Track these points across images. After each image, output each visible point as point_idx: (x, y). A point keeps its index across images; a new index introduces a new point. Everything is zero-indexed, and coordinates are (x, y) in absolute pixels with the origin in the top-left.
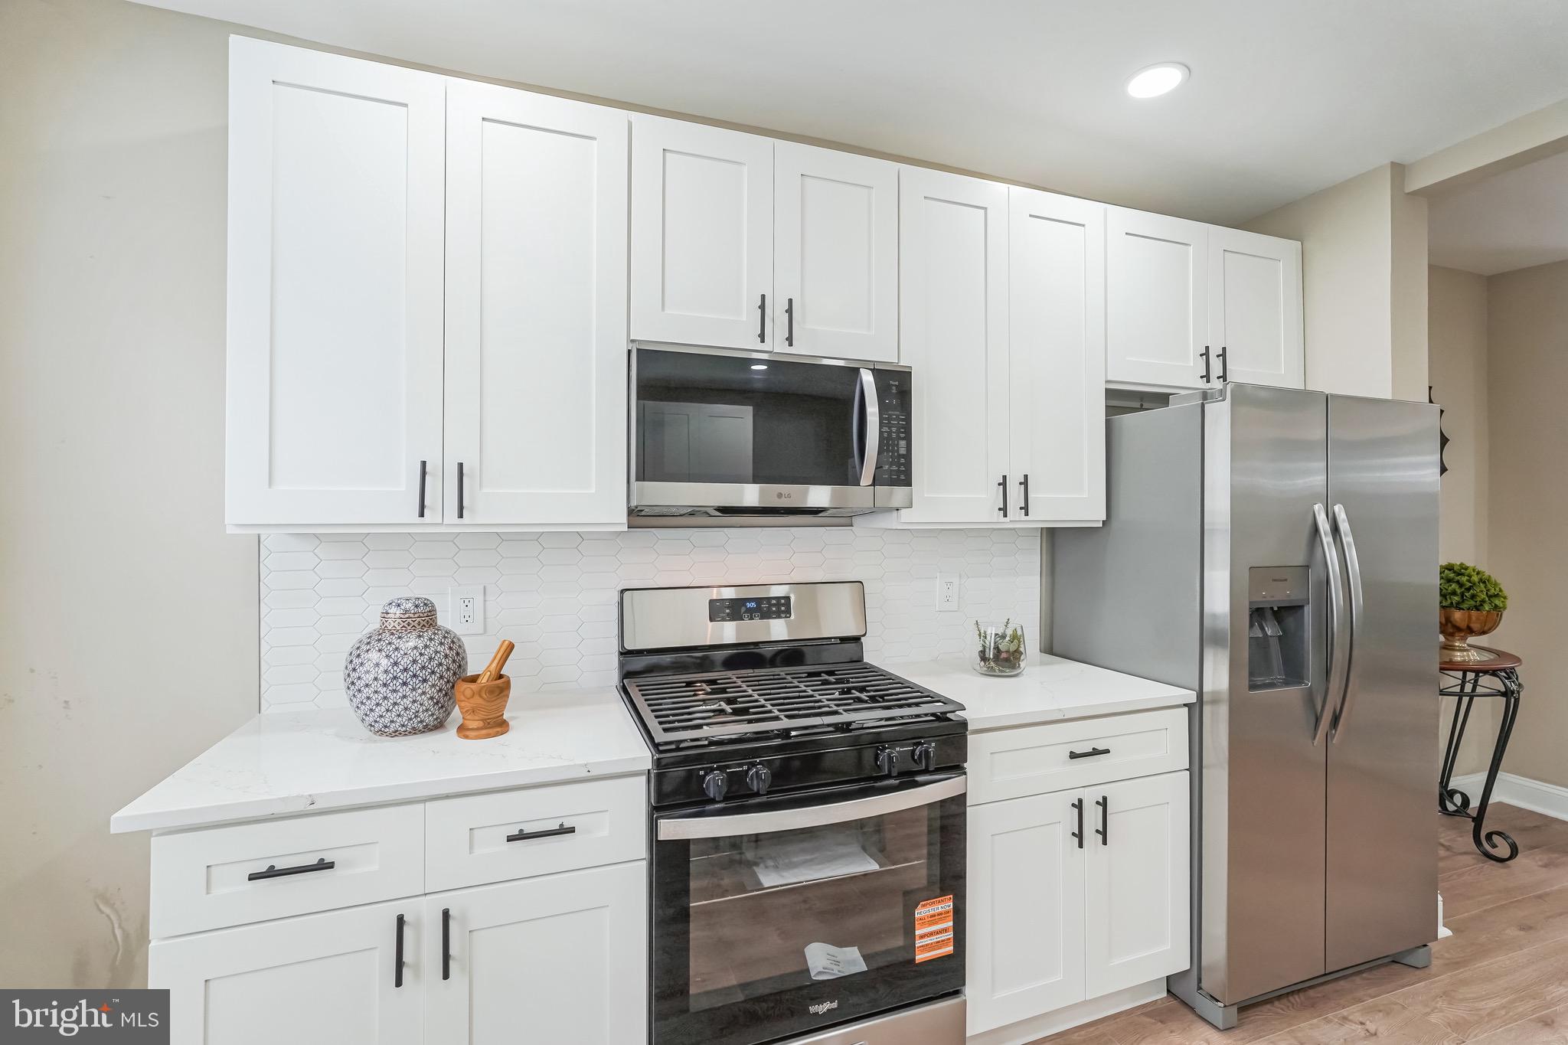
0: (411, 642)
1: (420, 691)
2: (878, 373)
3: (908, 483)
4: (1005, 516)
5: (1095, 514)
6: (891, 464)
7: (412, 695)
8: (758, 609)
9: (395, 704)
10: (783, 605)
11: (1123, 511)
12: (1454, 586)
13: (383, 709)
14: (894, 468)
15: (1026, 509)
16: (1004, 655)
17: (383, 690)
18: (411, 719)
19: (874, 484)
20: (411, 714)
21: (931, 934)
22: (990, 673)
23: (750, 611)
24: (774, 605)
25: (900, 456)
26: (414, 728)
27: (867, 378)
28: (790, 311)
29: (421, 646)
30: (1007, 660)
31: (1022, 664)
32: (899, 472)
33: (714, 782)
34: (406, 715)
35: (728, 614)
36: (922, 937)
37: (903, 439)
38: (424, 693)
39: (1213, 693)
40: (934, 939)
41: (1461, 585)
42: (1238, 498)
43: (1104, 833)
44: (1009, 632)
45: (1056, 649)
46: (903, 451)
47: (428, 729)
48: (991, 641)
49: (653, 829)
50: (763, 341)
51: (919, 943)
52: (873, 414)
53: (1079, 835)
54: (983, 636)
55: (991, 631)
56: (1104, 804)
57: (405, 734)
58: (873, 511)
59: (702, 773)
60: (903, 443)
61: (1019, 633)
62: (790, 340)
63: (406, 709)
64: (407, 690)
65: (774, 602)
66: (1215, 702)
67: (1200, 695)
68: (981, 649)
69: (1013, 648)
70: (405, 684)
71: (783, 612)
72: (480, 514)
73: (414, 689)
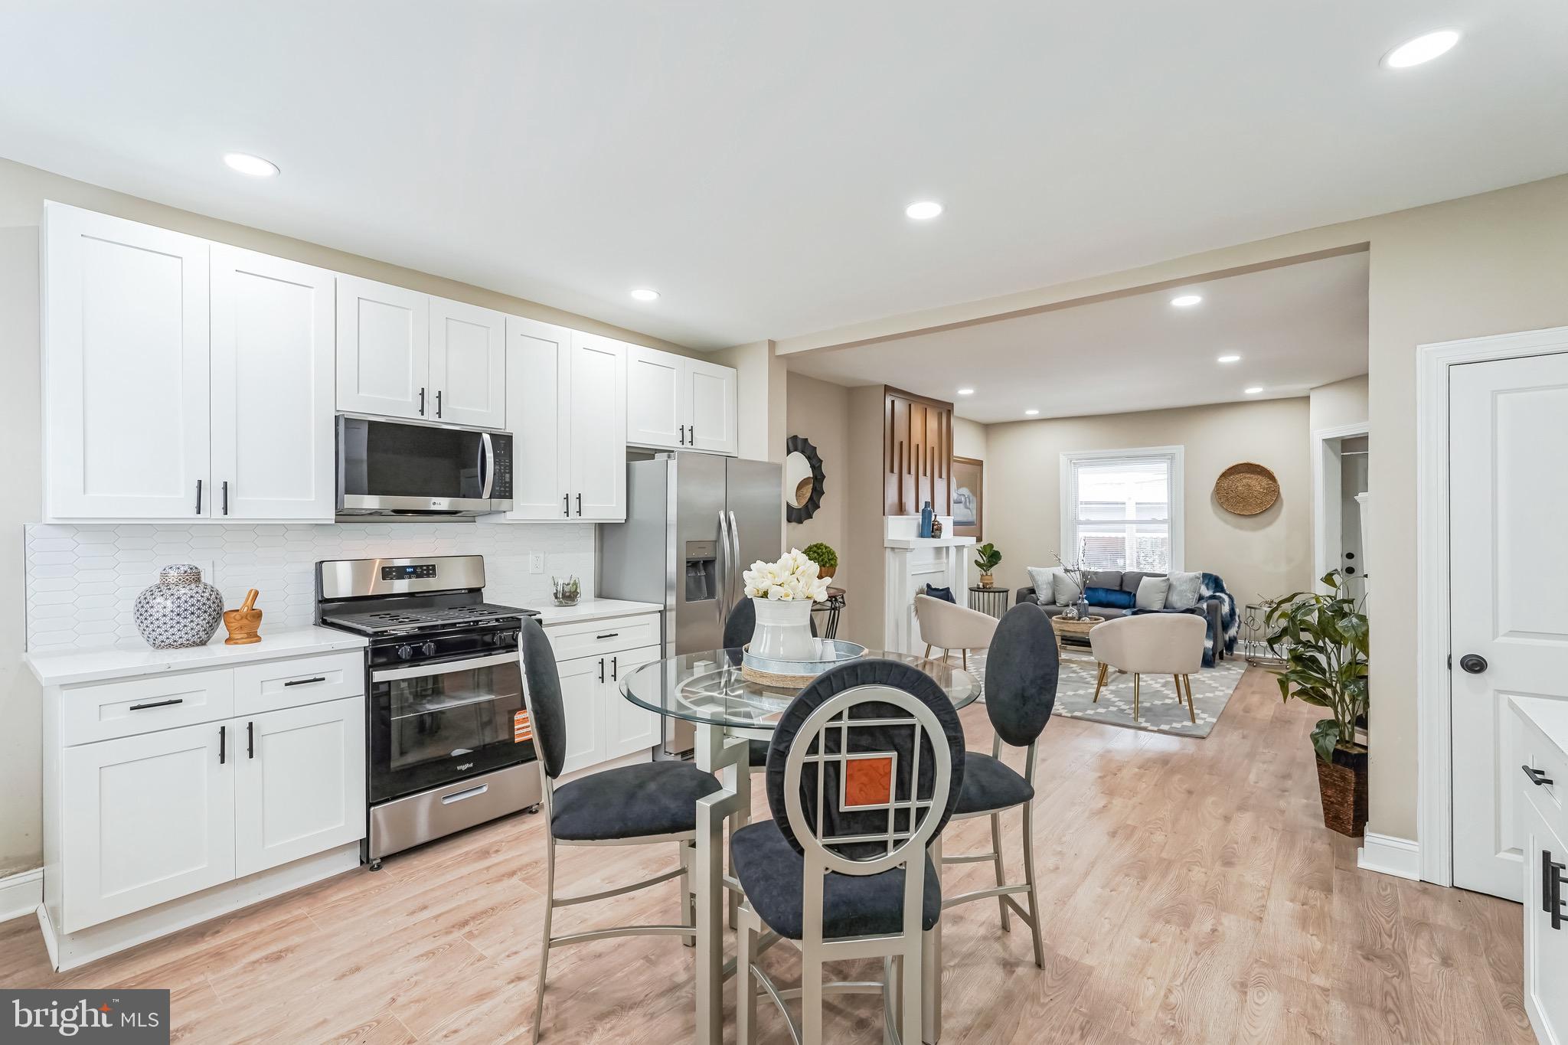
1: (202, 618)
2: (492, 435)
3: (511, 497)
4: (568, 516)
5: (620, 516)
6: (500, 487)
7: (196, 621)
8: (414, 572)
9: (185, 626)
10: (431, 570)
11: (636, 514)
12: (816, 555)
13: (176, 629)
14: (503, 489)
15: (579, 512)
16: (567, 594)
17: (177, 618)
18: (194, 636)
19: (490, 498)
20: (194, 632)
21: (523, 728)
22: (561, 605)
23: (410, 573)
24: (425, 570)
25: (506, 482)
26: (194, 642)
27: (486, 437)
28: (439, 397)
29: (200, 591)
30: (569, 597)
31: (579, 599)
32: (505, 491)
33: (405, 651)
34: (191, 633)
35: (395, 576)
36: (518, 729)
37: (508, 473)
38: (204, 619)
39: (670, 605)
40: (525, 730)
41: (818, 554)
42: (680, 505)
43: (615, 676)
44: (572, 582)
45: (604, 594)
46: (508, 480)
47: (196, 644)
48: (560, 588)
49: (368, 676)
50: (423, 414)
51: (516, 733)
52: (490, 457)
53: (602, 678)
54: (556, 584)
55: (561, 582)
56: (615, 661)
58: (490, 513)
59: (397, 647)
60: (508, 475)
61: (577, 582)
62: (439, 413)
63: (192, 629)
64: (194, 617)
65: (425, 568)
66: (671, 610)
67: (665, 607)
68: (555, 591)
69: (573, 590)
70: (193, 613)
71: (431, 574)
72: (237, 513)
73: (198, 617)
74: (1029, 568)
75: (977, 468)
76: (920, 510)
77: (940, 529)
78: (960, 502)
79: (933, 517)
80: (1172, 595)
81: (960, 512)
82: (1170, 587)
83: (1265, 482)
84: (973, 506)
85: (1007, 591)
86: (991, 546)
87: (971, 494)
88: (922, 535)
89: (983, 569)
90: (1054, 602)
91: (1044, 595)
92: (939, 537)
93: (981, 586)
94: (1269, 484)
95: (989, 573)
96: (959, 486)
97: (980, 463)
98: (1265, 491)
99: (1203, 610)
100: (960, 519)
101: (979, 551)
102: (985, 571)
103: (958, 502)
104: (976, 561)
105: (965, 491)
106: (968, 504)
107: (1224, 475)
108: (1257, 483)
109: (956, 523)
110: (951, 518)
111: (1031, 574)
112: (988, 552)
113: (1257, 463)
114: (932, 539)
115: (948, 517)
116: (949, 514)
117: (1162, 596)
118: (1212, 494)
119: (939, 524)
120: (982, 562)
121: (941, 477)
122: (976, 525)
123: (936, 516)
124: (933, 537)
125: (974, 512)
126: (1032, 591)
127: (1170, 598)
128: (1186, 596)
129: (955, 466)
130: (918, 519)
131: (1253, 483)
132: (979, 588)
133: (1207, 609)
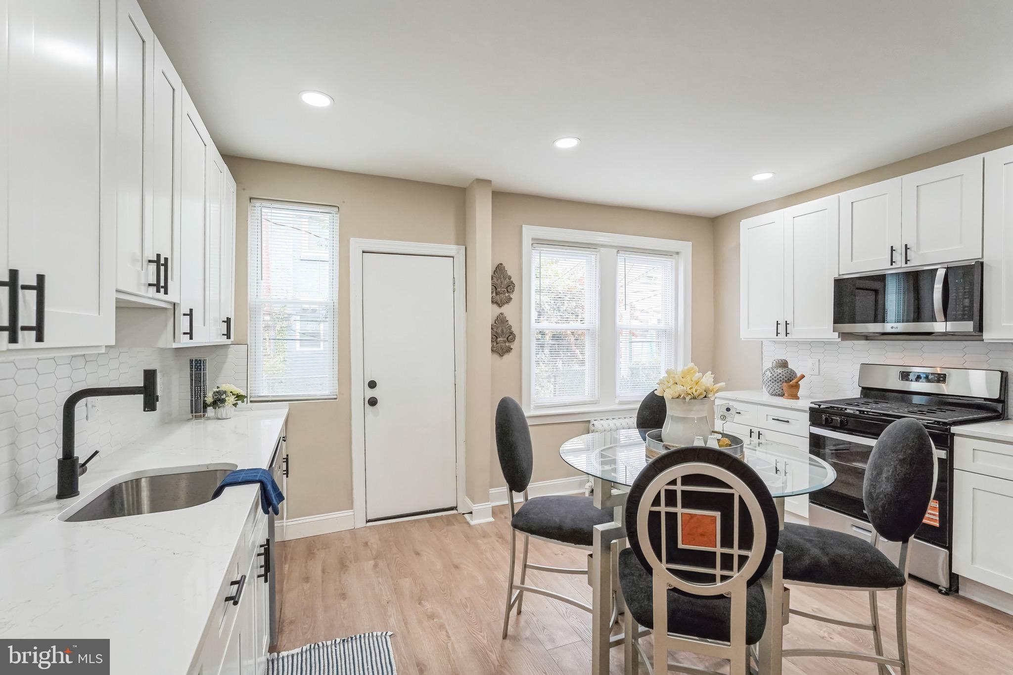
0: (779, 371)
3: (970, 319)
6: (958, 311)
8: (926, 378)
10: (942, 377)
14: (960, 313)
19: (946, 321)
24: (936, 377)
25: (965, 306)
27: (940, 273)
32: (963, 314)
37: (967, 298)
46: (967, 304)
47: (779, 395)
57: (774, 396)
59: (823, 416)
71: (941, 381)
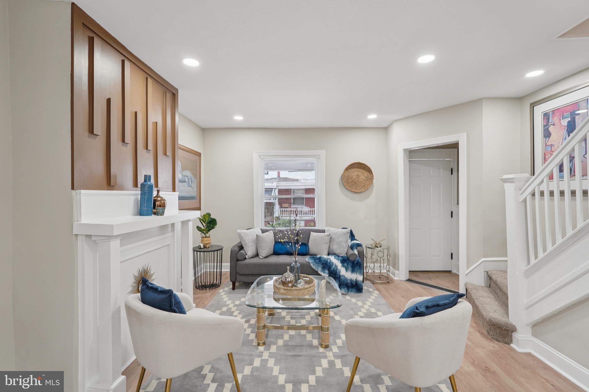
74: (239, 231)
75: (196, 158)
76: (139, 186)
77: (163, 206)
78: (185, 182)
79: (155, 193)
80: (333, 245)
81: (183, 189)
82: (331, 239)
83: (366, 174)
84: (194, 185)
85: (222, 249)
86: (209, 215)
87: (192, 176)
88: (141, 213)
89: (203, 233)
90: (257, 255)
91: (250, 251)
92: (162, 214)
93: (202, 247)
94: (368, 175)
95: (208, 235)
96: (183, 169)
97: (199, 155)
98: (366, 179)
99: (355, 254)
100: (184, 194)
101: (200, 219)
102: (205, 234)
103: (181, 181)
104: (198, 227)
105: (188, 173)
106: (190, 183)
107: (347, 169)
108: (362, 175)
109: (180, 198)
110: (177, 194)
111: (240, 235)
112: (207, 219)
113: (363, 163)
114: (153, 216)
115: (174, 193)
116: (174, 190)
117: (327, 246)
118: (340, 179)
119: (162, 199)
120: (203, 228)
121: (165, 154)
122: (196, 199)
123: (158, 191)
124: (155, 213)
125: (195, 189)
126: (241, 248)
127: (331, 247)
128: (342, 245)
129: (179, 153)
130: (137, 194)
131: (360, 174)
132: (201, 248)
133: (359, 254)
